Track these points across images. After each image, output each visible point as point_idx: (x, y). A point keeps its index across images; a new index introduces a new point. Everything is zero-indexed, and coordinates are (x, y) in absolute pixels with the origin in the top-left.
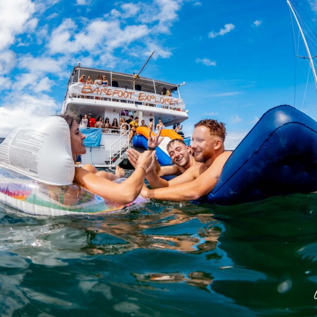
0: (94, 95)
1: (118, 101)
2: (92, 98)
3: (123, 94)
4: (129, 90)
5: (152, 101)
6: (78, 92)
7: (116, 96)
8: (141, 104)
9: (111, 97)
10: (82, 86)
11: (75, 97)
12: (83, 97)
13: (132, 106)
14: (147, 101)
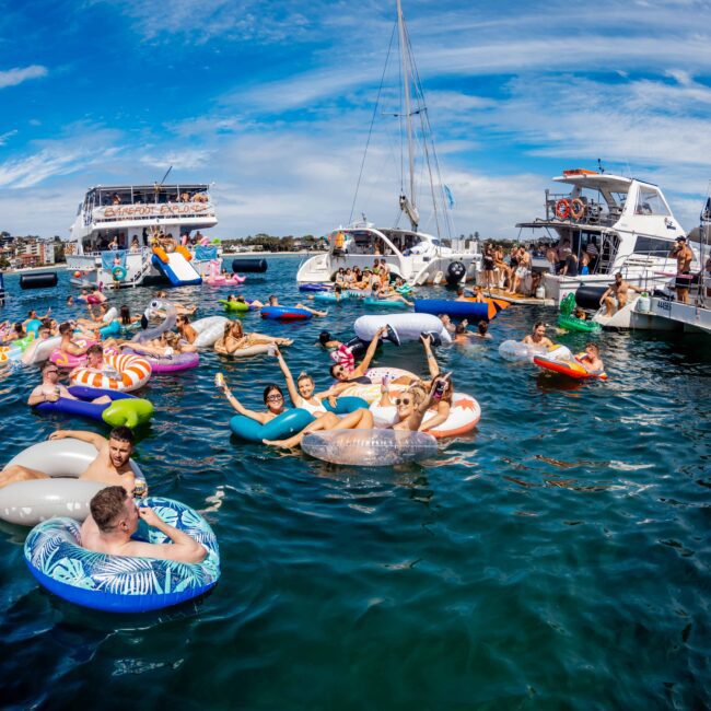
0: (117, 216)
1: (139, 218)
2: (115, 220)
3: (144, 210)
4: (150, 205)
5: (176, 212)
6: (102, 217)
7: (138, 214)
8: (162, 217)
9: (132, 216)
10: (104, 210)
11: (99, 221)
12: (106, 220)
13: (153, 222)
14: (170, 214)
